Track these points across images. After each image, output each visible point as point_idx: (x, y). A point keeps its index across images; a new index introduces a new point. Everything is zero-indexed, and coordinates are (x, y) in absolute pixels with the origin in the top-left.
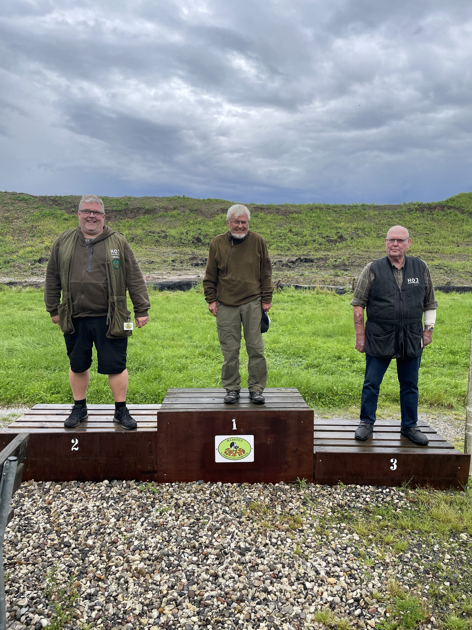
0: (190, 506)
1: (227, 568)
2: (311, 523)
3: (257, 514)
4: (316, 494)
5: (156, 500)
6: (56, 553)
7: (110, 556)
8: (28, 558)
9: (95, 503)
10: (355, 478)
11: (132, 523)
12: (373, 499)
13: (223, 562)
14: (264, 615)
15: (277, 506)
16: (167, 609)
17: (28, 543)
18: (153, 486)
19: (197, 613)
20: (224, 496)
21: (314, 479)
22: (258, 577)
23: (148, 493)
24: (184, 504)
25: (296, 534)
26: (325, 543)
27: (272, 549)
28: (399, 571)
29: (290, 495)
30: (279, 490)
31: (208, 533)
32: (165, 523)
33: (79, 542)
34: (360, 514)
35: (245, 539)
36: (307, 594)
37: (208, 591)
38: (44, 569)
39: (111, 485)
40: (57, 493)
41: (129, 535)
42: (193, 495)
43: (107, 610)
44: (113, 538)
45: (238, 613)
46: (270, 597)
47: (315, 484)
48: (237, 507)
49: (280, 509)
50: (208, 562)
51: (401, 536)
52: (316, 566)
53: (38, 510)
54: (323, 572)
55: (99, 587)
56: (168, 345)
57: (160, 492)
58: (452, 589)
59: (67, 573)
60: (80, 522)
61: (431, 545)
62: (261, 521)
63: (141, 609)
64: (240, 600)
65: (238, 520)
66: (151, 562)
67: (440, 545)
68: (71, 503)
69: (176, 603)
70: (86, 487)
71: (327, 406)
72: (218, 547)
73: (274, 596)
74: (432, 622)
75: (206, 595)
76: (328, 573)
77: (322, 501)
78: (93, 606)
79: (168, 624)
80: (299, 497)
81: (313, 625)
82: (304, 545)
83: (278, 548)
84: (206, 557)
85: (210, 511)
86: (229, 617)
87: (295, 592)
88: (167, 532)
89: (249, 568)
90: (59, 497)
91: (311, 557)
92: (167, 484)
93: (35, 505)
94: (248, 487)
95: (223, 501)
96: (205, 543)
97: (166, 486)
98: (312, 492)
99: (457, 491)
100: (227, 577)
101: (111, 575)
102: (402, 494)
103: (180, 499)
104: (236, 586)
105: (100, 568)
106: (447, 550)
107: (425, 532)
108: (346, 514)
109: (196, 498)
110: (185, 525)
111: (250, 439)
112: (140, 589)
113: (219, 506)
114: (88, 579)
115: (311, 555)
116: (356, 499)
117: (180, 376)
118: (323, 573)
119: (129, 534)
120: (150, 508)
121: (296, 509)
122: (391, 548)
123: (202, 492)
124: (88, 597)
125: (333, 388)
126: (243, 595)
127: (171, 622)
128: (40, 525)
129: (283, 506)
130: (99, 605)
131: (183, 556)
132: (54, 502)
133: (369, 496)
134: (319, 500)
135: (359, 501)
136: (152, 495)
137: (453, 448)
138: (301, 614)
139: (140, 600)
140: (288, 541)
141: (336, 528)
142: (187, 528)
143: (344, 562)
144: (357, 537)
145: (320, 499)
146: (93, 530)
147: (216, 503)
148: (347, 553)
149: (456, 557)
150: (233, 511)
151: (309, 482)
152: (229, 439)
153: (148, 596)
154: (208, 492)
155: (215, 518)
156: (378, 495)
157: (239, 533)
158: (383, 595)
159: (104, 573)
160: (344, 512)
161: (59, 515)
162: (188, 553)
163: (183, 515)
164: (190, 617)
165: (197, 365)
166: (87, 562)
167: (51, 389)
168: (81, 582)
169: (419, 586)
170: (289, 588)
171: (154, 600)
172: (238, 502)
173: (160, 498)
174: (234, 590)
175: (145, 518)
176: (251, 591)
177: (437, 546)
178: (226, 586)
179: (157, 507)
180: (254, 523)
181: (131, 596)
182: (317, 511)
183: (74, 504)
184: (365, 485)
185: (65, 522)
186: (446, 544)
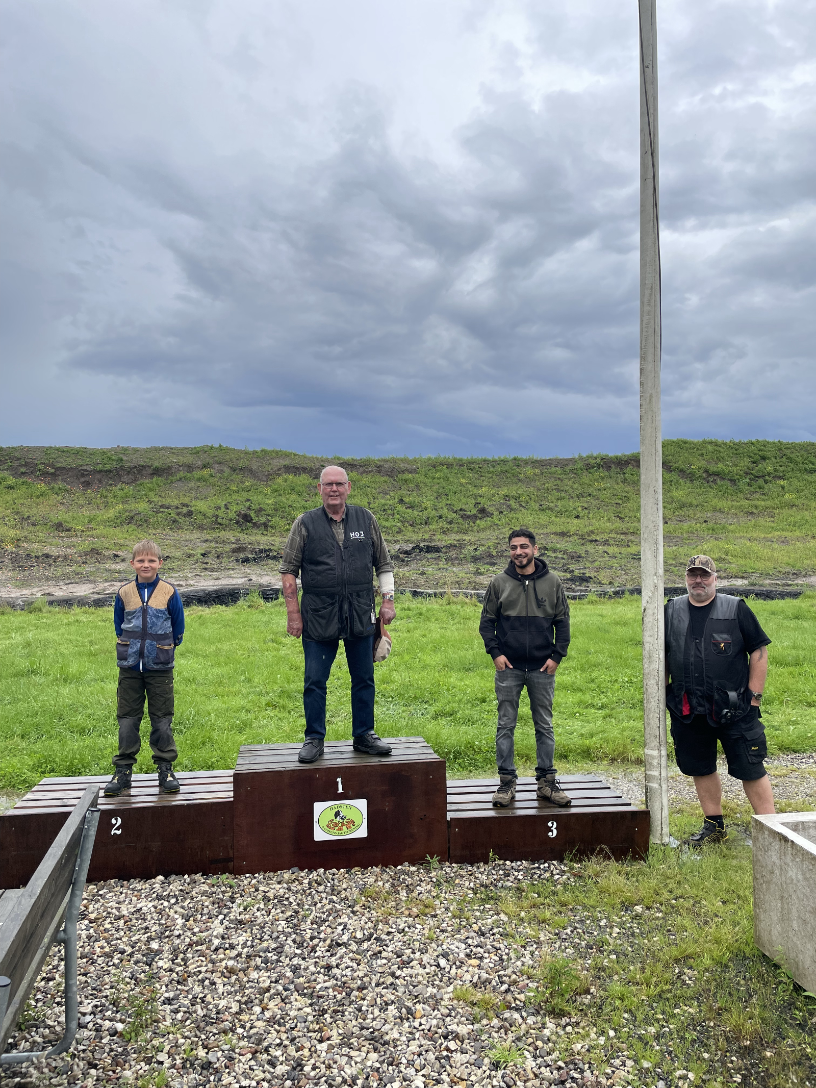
0: (284, 899)
1: (342, 957)
2: (447, 906)
3: (375, 902)
4: (452, 875)
5: (236, 894)
7: (186, 958)
9: (151, 902)
10: (503, 851)
11: (208, 922)
12: (526, 876)
13: (336, 953)
14: (393, 998)
15: (401, 891)
16: (271, 1005)
18: (228, 879)
19: (310, 1004)
20: (329, 885)
21: (449, 857)
22: (382, 964)
23: (224, 887)
24: (276, 896)
25: (427, 920)
26: (465, 927)
27: (398, 936)
28: (556, 948)
29: (418, 878)
30: (402, 873)
31: (313, 926)
32: (252, 919)
33: (138, 947)
34: (510, 893)
35: (362, 928)
36: (443, 977)
37: (319, 983)
38: (99, 979)
39: (168, 881)
41: (205, 935)
42: (285, 885)
43: (195, 1012)
45: (360, 1000)
46: (398, 982)
47: (451, 864)
48: (348, 894)
49: (406, 895)
50: (316, 955)
51: (560, 913)
52: (454, 949)
55: (179, 990)
57: (240, 886)
58: (618, 962)
60: (135, 926)
61: (598, 921)
62: (380, 909)
63: (238, 1007)
64: (361, 989)
65: (351, 909)
67: (608, 920)
68: (117, 905)
69: (281, 997)
70: (132, 885)
73: (403, 980)
74: (592, 993)
75: (318, 987)
76: (468, 956)
77: (461, 882)
78: (176, 1009)
79: (274, 1018)
80: (429, 880)
81: (452, 1003)
82: (438, 930)
83: (405, 935)
84: (314, 950)
85: (312, 903)
86: (350, 1005)
88: (256, 928)
89: (370, 956)
90: (98, 900)
91: (447, 941)
92: (248, 875)
94: (360, 873)
95: (328, 890)
97: (246, 878)
98: (446, 873)
99: (635, 861)
100: (343, 966)
102: (564, 868)
103: (269, 891)
104: (355, 975)
106: (616, 924)
107: (591, 907)
108: (492, 894)
109: (291, 889)
110: (280, 919)
113: (324, 895)
114: (162, 983)
115: (447, 939)
116: (505, 877)
118: (462, 955)
120: (228, 903)
121: (427, 892)
122: (547, 926)
123: (297, 882)
124: (166, 1001)
125: (474, 743)
126: (365, 983)
127: (279, 1016)
129: (410, 891)
130: (184, 1007)
132: (92, 906)
133: (521, 873)
134: (457, 881)
135: (508, 880)
136: (228, 889)
137: (630, 804)
138: (436, 995)
139: (236, 998)
140: (417, 927)
141: (479, 910)
142: (283, 923)
143: (488, 943)
144: (505, 918)
146: (155, 934)
147: (319, 892)
148: (493, 934)
149: (627, 930)
150: (342, 900)
151: (443, 860)
152: (333, 807)
154: (306, 881)
155: (320, 909)
156: (534, 871)
158: (535, 971)
160: (489, 892)
161: (103, 921)
163: (276, 909)
164: (301, 1009)
165: (265, 721)
166: (155, 967)
168: (154, 987)
169: (580, 961)
170: (421, 971)
171: (254, 997)
172: (348, 890)
173: (240, 891)
174: (353, 979)
175: (225, 915)
176: (375, 978)
177: (605, 921)
178: (343, 976)
179: (238, 901)
180: (372, 912)
181: (223, 996)
182: (454, 894)
183: (122, 906)
184: (517, 860)
185: (114, 927)
186: (615, 917)
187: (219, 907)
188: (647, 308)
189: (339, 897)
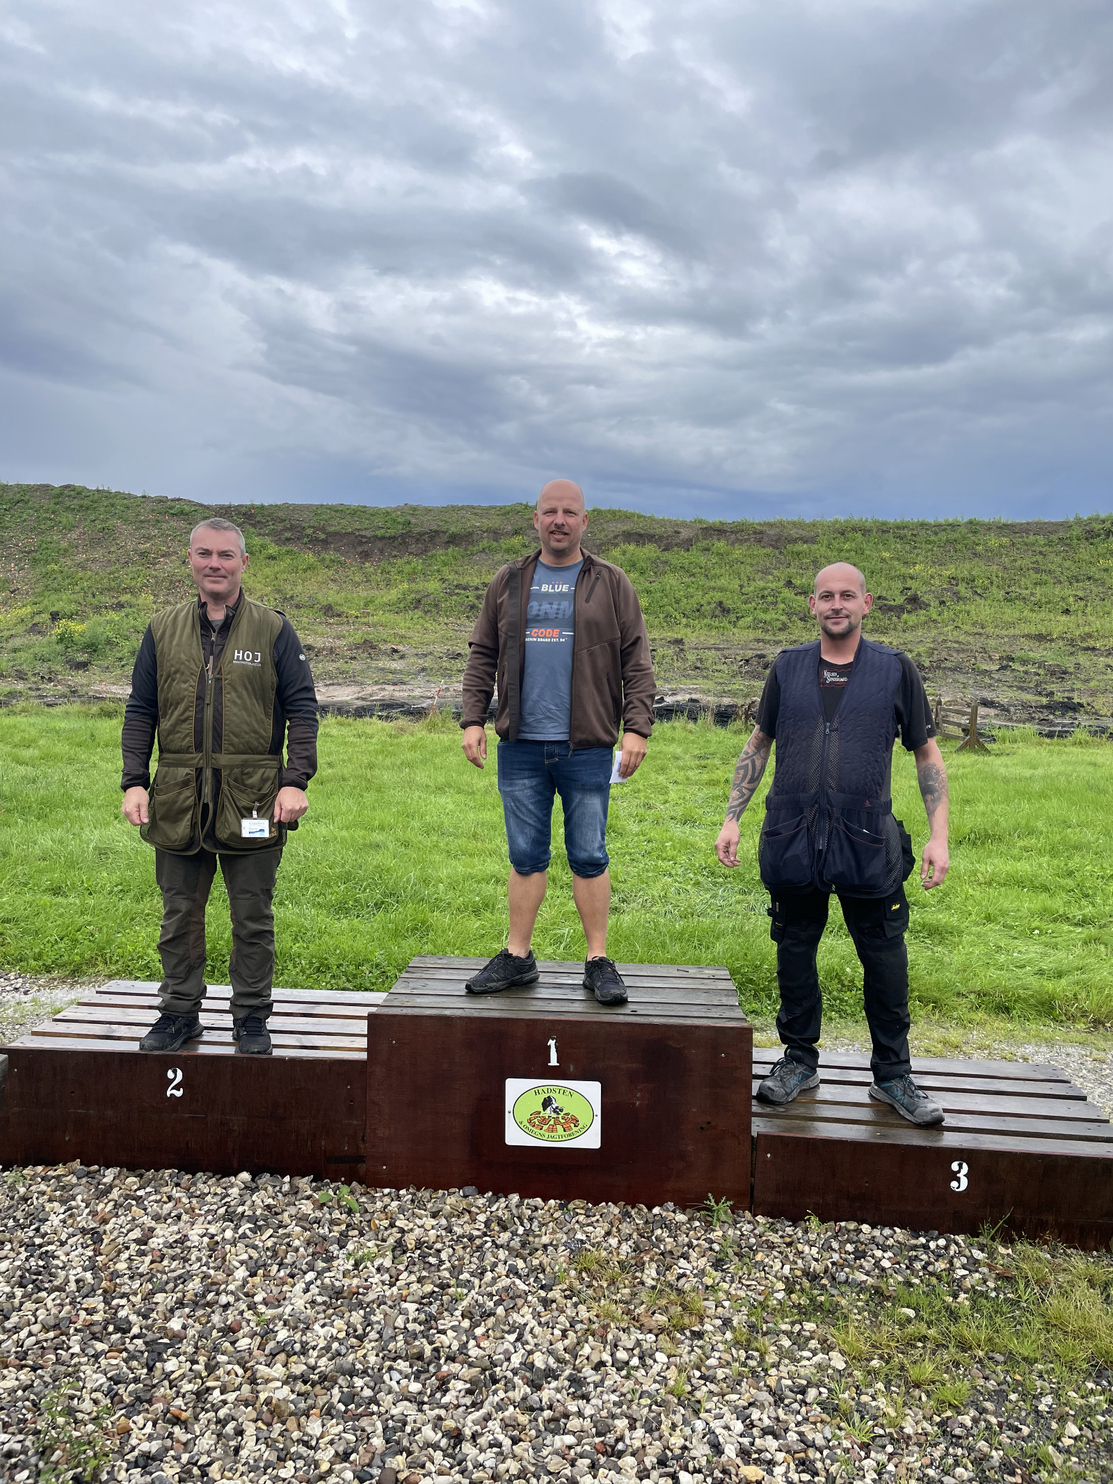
0: (432, 1251)
1: (488, 1417)
2: (728, 1315)
3: (595, 1283)
4: (753, 1240)
5: (354, 1229)
6: (92, 1346)
7: (213, 1363)
8: (26, 1353)
9: (208, 1226)
10: (857, 1204)
11: (284, 1284)
12: (898, 1263)
13: (482, 1402)
15: (647, 1266)
17: (34, 1315)
18: (352, 1193)
20: (521, 1231)
21: (752, 1202)
22: (564, 1448)
23: (337, 1211)
24: (419, 1244)
25: (682, 1342)
26: (753, 1373)
27: (614, 1377)
28: (935, 1460)
29: (687, 1240)
30: (659, 1224)
31: (462, 1324)
32: (361, 1290)
33: (150, 1321)
34: (859, 1300)
35: (551, 1344)
37: (429, 1474)
38: (55, 1381)
39: (254, 1185)
40: (127, 1197)
41: (269, 1313)
42: (444, 1222)
44: (231, 1316)
47: (755, 1216)
48: (546, 1261)
49: (654, 1274)
50: (445, 1400)
51: (957, 1367)
52: (718, 1431)
53: (74, 1236)
54: (732, 1448)
55: (172, 1439)
56: (461, 850)
57: (366, 1211)
59: (106, 1396)
60: (163, 1272)
61: (1034, 1397)
62: (598, 1301)
65: (543, 1293)
66: (308, 1387)
67: (1058, 1397)
70: (195, 1185)
72: (478, 1363)
76: (744, 1453)
77: (766, 1260)
80: (707, 1245)
82: (698, 1374)
83: (627, 1377)
84: (443, 1387)
85: (478, 1268)
88: (362, 1312)
89: (544, 1422)
90: (129, 1208)
91: (709, 1406)
92: (387, 1191)
93: (70, 1222)
94: (583, 1212)
95: (516, 1243)
96: (449, 1347)
98: (742, 1235)
100: (482, 1441)
101: (207, 1412)
102: (978, 1254)
103: (412, 1230)
104: (502, 1467)
105: (183, 1391)
106: (1072, 1412)
107: (1023, 1359)
108: (822, 1298)
109: (450, 1232)
110: (408, 1299)
111: (592, 1090)
112: (267, 1453)
113: (502, 1254)
114: (149, 1416)
115: (709, 1400)
116: (855, 1259)
118: (730, 1451)
119: (270, 1311)
120: (334, 1248)
121: (695, 1276)
122: (924, 1398)
123: (467, 1217)
124: (141, 1461)
128: (71, 1272)
129: (664, 1268)
131: (386, 1377)
132: (114, 1219)
133: (889, 1254)
134: (759, 1257)
135: (861, 1266)
136: (344, 1216)
140: (658, 1359)
141: (789, 1334)
142: (411, 1307)
143: (792, 1425)
144: (838, 1362)
145: (760, 1254)
146: (189, 1295)
147: (496, 1246)
148: (806, 1404)
149: (1096, 1433)
150: (533, 1270)
151: (739, 1208)
152: (540, 1089)
153: (283, 1473)
154: (482, 1218)
155: (487, 1286)
156: (914, 1253)
157: (538, 1330)
159: (191, 1405)
160: (816, 1292)
161: (120, 1252)
162: (400, 1372)
163: (411, 1272)
166: (157, 1373)
168: (134, 1422)
172: (550, 1248)
173: (363, 1224)
174: (495, 1478)
175: (318, 1273)
177: (1048, 1400)
178: (477, 1465)
179: (350, 1247)
180: (582, 1306)
181: (242, 1469)
182: (748, 1286)
183: (159, 1227)
184: (885, 1226)
185: (129, 1268)
186: (1073, 1394)
189: (529, 1266)
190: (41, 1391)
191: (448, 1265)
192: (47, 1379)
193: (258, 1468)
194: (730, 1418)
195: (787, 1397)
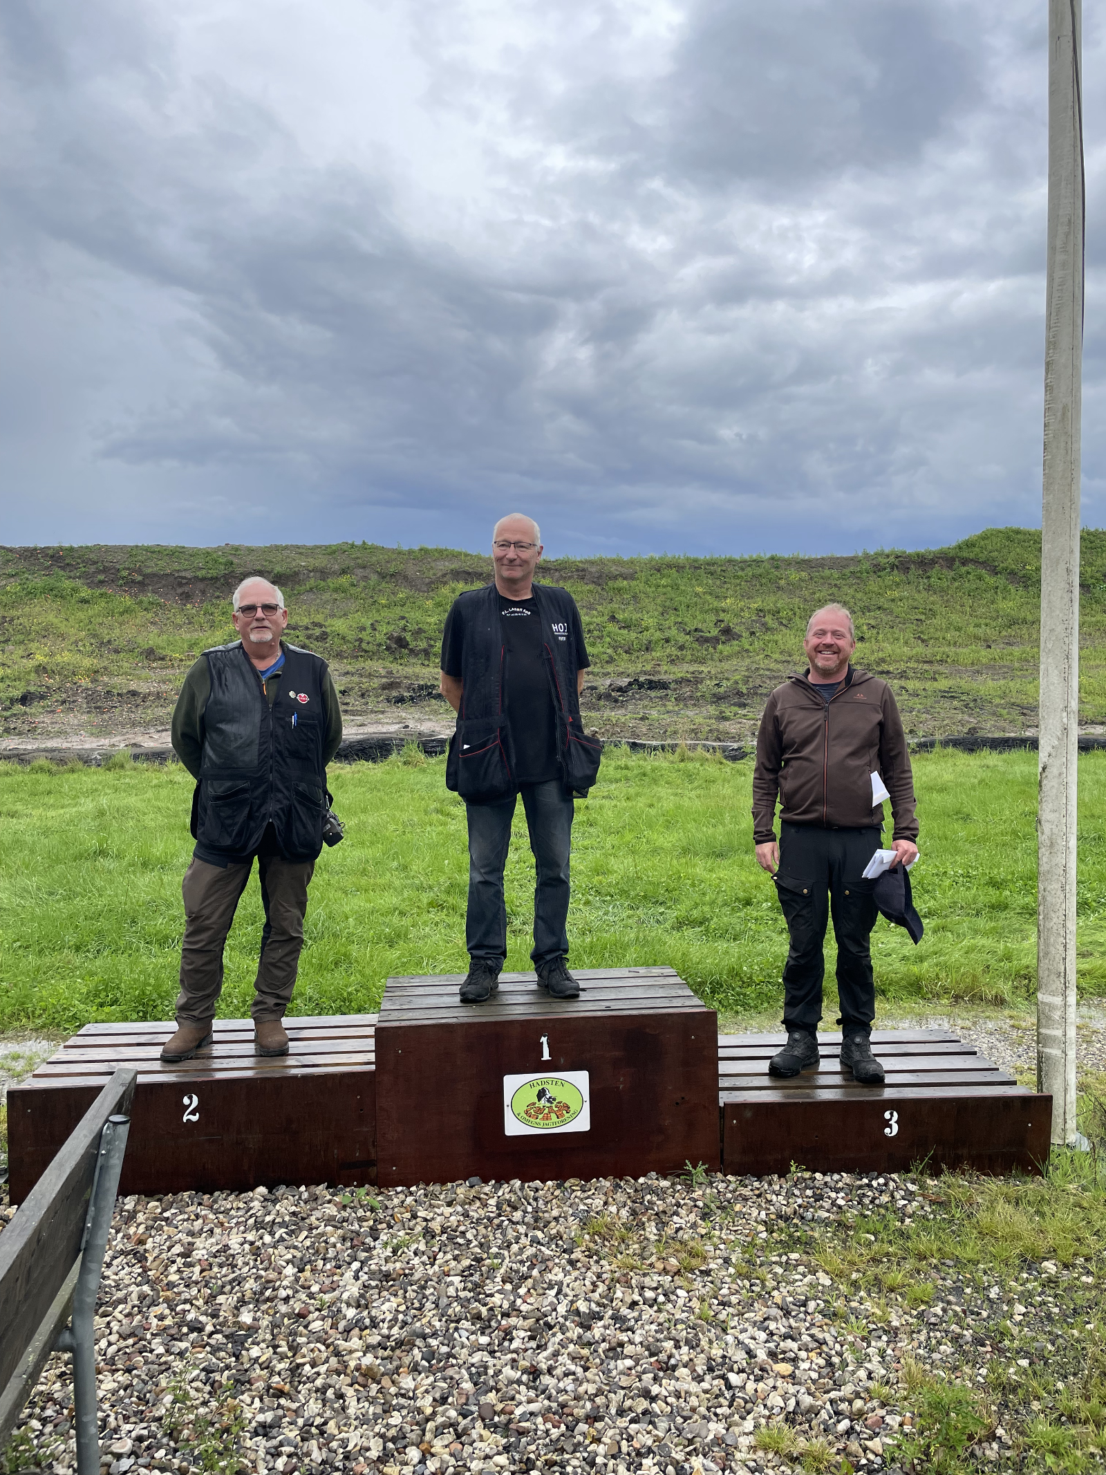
0: (458, 1234)
1: (556, 1354)
2: (726, 1255)
3: (606, 1243)
4: (729, 1195)
5: (381, 1223)
6: (174, 1346)
7: (295, 1344)
8: (113, 1358)
9: (244, 1235)
10: (809, 1156)
11: (334, 1274)
12: (851, 1201)
13: (546, 1344)
14: (649, 1443)
15: (647, 1224)
16: (438, 1445)
17: (108, 1327)
18: (367, 1194)
19: (504, 1448)
20: (530, 1209)
21: (722, 1165)
22: (626, 1369)
23: (361, 1210)
24: (444, 1229)
25: (695, 1280)
26: (760, 1296)
27: (649, 1312)
28: (922, 1342)
29: (674, 1201)
30: (647, 1191)
31: (505, 1287)
32: (406, 1271)
33: (221, 1319)
34: (827, 1232)
35: (587, 1294)
36: (733, 1397)
37: (520, 1403)
38: (151, 1378)
39: (273, 1197)
40: (155, 1220)
42: (459, 1209)
43: (308, 1454)
44: (298, 1307)
45: (591, 1443)
46: (656, 1407)
47: (725, 1176)
48: (562, 1229)
49: (655, 1232)
50: (514, 1345)
51: (918, 1273)
52: (747, 1341)
54: (763, 1352)
55: (283, 1408)
56: (355, 886)
57: (387, 1208)
58: (1035, 1373)
59: (205, 1384)
60: (216, 1278)
61: (984, 1289)
62: (615, 1257)
63: (381, 1448)
64: (592, 1418)
65: (567, 1256)
67: (1002, 1288)
68: (190, 1239)
69: (455, 1430)
70: (217, 1202)
71: (732, 1009)
72: (531, 1315)
73: (664, 1405)
74: (1000, 1438)
75: (518, 1412)
76: (772, 1355)
77: (744, 1210)
78: (276, 1448)
80: (692, 1204)
81: (755, 1457)
82: (716, 1302)
83: (659, 1311)
84: (508, 1335)
85: (503, 1243)
86: (574, 1452)
87: (708, 1396)
88: (413, 1288)
89: (604, 1352)
90: (160, 1228)
91: (733, 1324)
92: (399, 1189)
94: (578, 1188)
95: (529, 1219)
96: (501, 1307)
97: (397, 1193)
98: (719, 1192)
99: (1028, 1176)
100: (559, 1371)
101: (305, 1383)
102: (912, 1187)
103: (433, 1219)
104: (581, 1390)
105: (277, 1370)
106: (1016, 1297)
107: (969, 1261)
108: (799, 1234)
109: (468, 1216)
110: (452, 1273)
112: (372, 1409)
113: (522, 1229)
114: (254, 1393)
115: (732, 1319)
116: (816, 1201)
117: (393, 955)
118: (762, 1355)
119: (330, 1298)
120: (369, 1240)
121: (691, 1228)
122: (900, 1299)
123: (478, 1204)
124: (260, 1430)
125: (741, 968)
126: (598, 1407)
127: (451, 1470)
129: (662, 1225)
130: (289, 1445)
131: (456, 1335)
132: (151, 1239)
133: (842, 1194)
134: (738, 1208)
135: (821, 1207)
136: (368, 1213)
137: (1014, 1083)
138: (726, 1437)
139: (377, 1429)
140: (679, 1294)
141: (779, 1264)
142: (457, 1279)
143: (803, 1330)
144: (825, 1280)
145: (738, 1205)
146: (248, 1294)
147: (513, 1223)
148: (809, 1313)
149: (1038, 1309)
150: (552, 1238)
151: (712, 1171)
152: (535, 1082)
153: (392, 1421)
154: (492, 1202)
155: (516, 1255)
156: (862, 1192)
157: (572, 1284)
158: (893, 1392)
159: (288, 1380)
160: (792, 1230)
161: (166, 1267)
162: (467, 1330)
163: (445, 1253)
164: (491, 1458)
165: (427, 929)
166: (245, 1360)
167: (96, 996)
168: (241, 1401)
169: (966, 1369)
170: (694, 1387)
171: (408, 1428)
172: (561, 1220)
173: (388, 1218)
174: (577, 1398)
175: (362, 1262)
176: (615, 1398)
177: (996, 1289)
178: (559, 1391)
179: (383, 1237)
180: (603, 1262)
181: (355, 1423)
182: (735, 1231)
183: (197, 1240)
184: (833, 1173)
185: (183, 1279)
186: (1012, 1283)
187: (352, 1247)
188: (1060, 257)
189: (548, 1234)
190: (143, 1389)
191: (475, 1243)
192: (143, 1377)
193: (369, 1420)
194: (752, 1331)
195: (793, 1310)
